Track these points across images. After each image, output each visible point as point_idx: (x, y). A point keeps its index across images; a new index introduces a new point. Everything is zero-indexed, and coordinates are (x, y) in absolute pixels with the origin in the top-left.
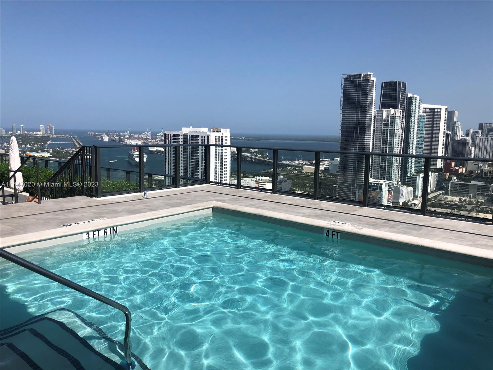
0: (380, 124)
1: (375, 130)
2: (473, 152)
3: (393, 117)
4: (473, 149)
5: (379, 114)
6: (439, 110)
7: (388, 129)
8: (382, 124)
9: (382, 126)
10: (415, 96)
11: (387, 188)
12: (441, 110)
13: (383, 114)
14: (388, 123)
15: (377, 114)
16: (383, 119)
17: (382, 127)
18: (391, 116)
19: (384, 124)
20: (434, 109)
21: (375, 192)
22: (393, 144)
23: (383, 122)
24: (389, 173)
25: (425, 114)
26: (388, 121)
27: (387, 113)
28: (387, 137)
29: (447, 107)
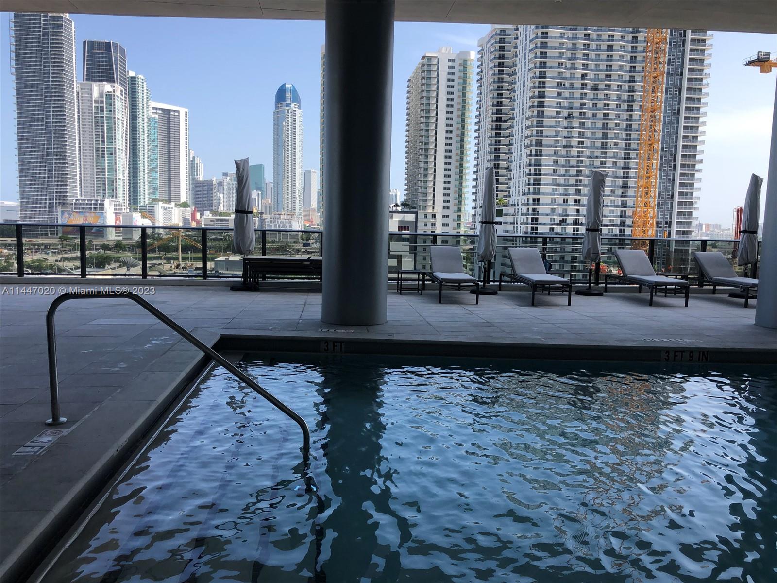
0: (89, 107)
1: (81, 116)
2: (222, 200)
3: (110, 96)
4: (221, 196)
5: (84, 89)
6: (176, 114)
7: (103, 117)
8: (92, 107)
9: (92, 110)
10: (141, 77)
11: (113, 207)
12: (179, 113)
13: (91, 90)
14: (102, 105)
15: (82, 89)
16: (93, 99)
17: (92, 113)
18: (106, 95)
19: (97, 107)
20: (169, 111)
21: (93, 215)
22: (115, 142)
23: (94, 105)
24: (113, 191)
25: (157, 116)
26: (102, 102)
27: (99, 89)
28: (104, 129)
29: (187, 110)
